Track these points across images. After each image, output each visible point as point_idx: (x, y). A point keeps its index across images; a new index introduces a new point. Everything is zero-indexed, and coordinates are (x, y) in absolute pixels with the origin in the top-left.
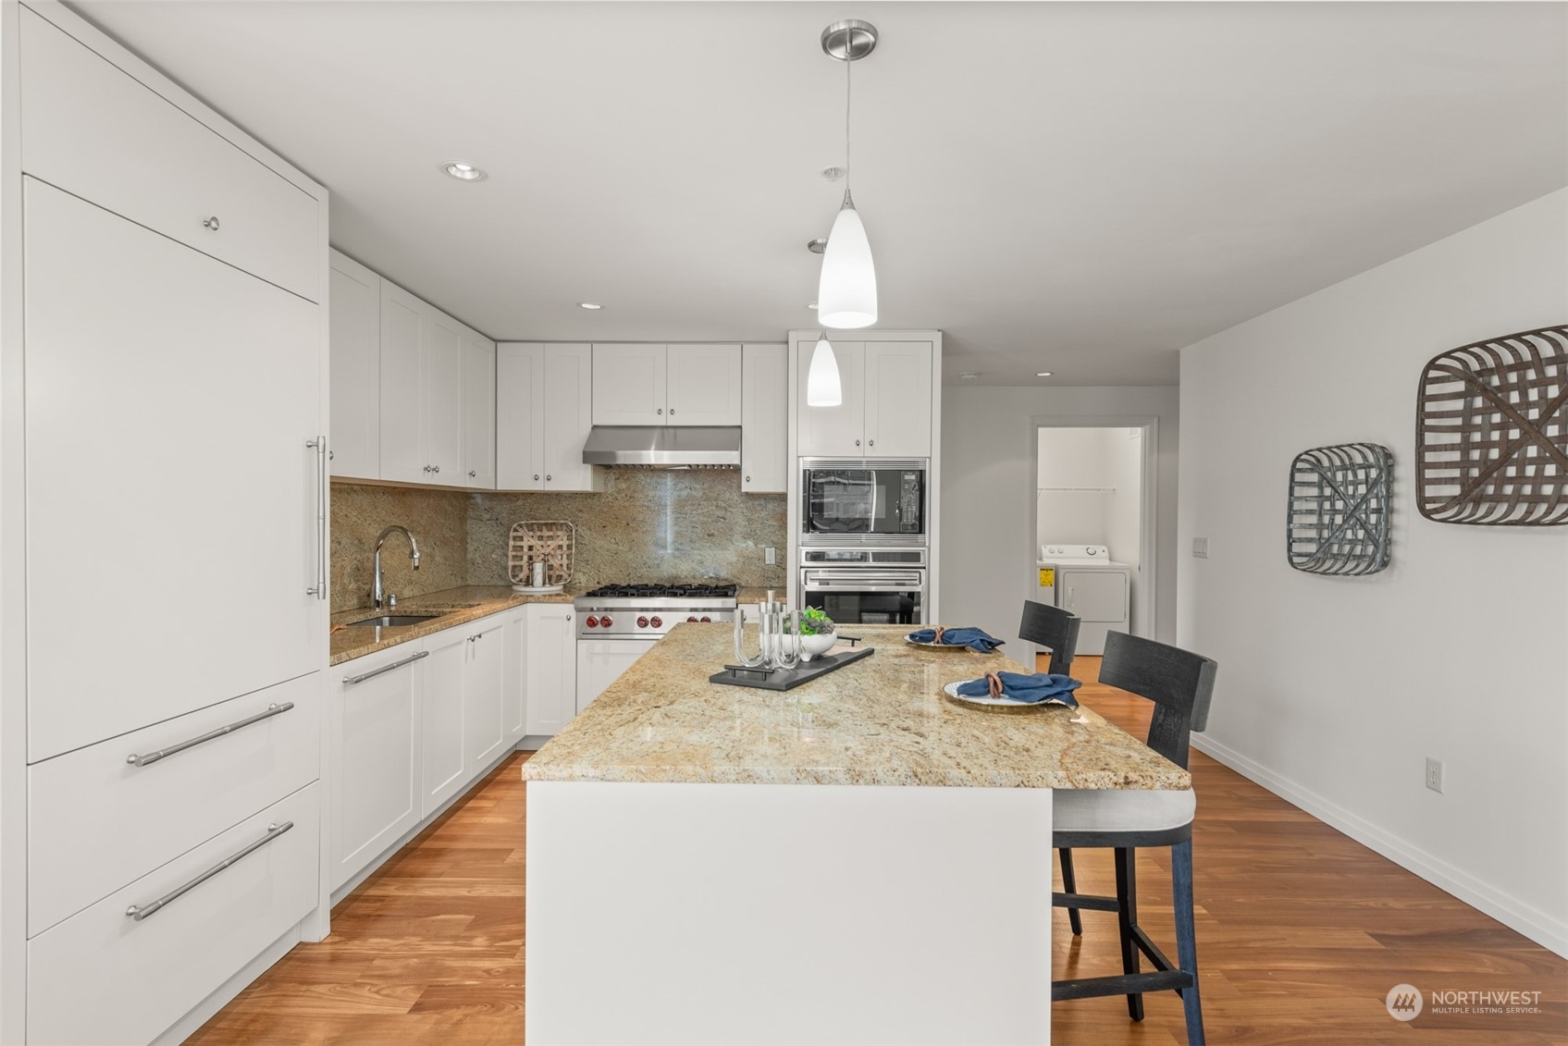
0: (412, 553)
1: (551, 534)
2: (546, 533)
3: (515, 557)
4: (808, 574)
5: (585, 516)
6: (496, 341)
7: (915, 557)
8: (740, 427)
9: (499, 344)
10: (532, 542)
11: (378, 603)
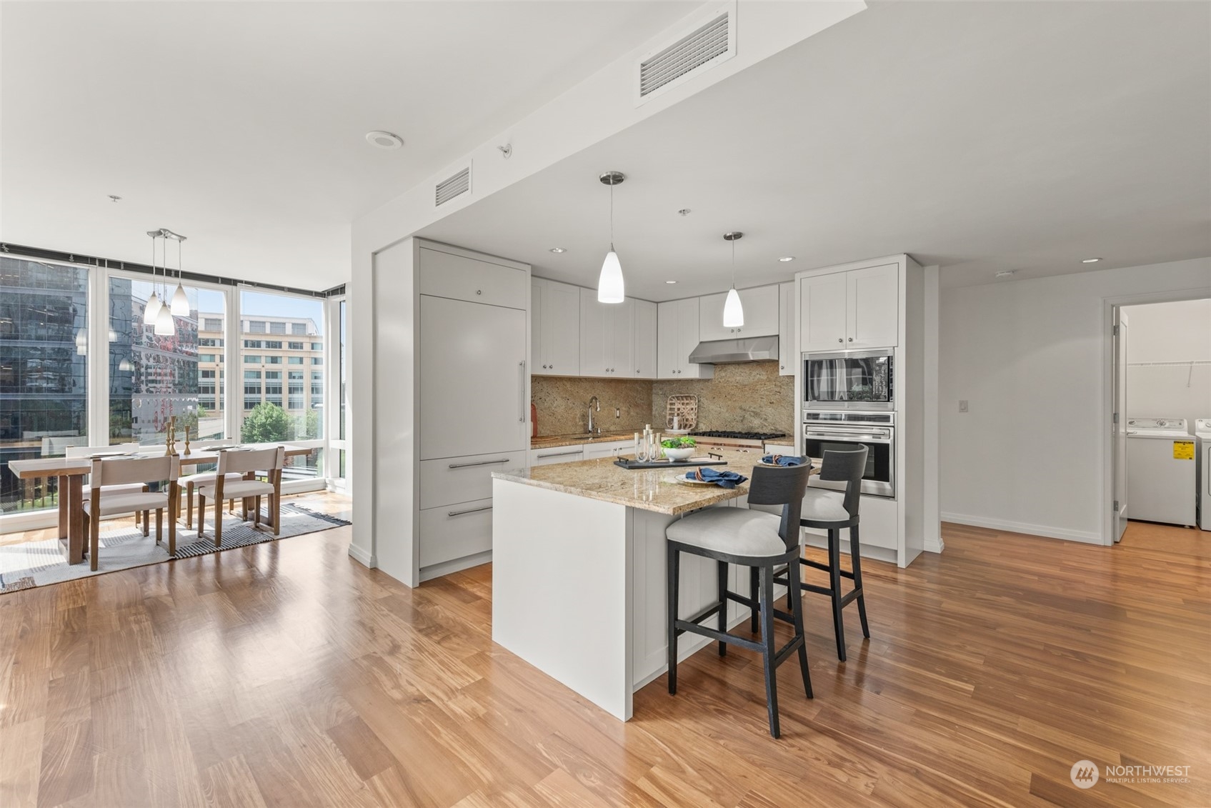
0: (597, 409)
1: (688, 402)
2: (686, 402)
3: (670, 414)
4: (808, 428)
5: (705, 392)
6: (657, 303)
7: (886, 418)
8: (778, 335)
9: (659, 304)
10: (680, 406)
11: (590, 432)
